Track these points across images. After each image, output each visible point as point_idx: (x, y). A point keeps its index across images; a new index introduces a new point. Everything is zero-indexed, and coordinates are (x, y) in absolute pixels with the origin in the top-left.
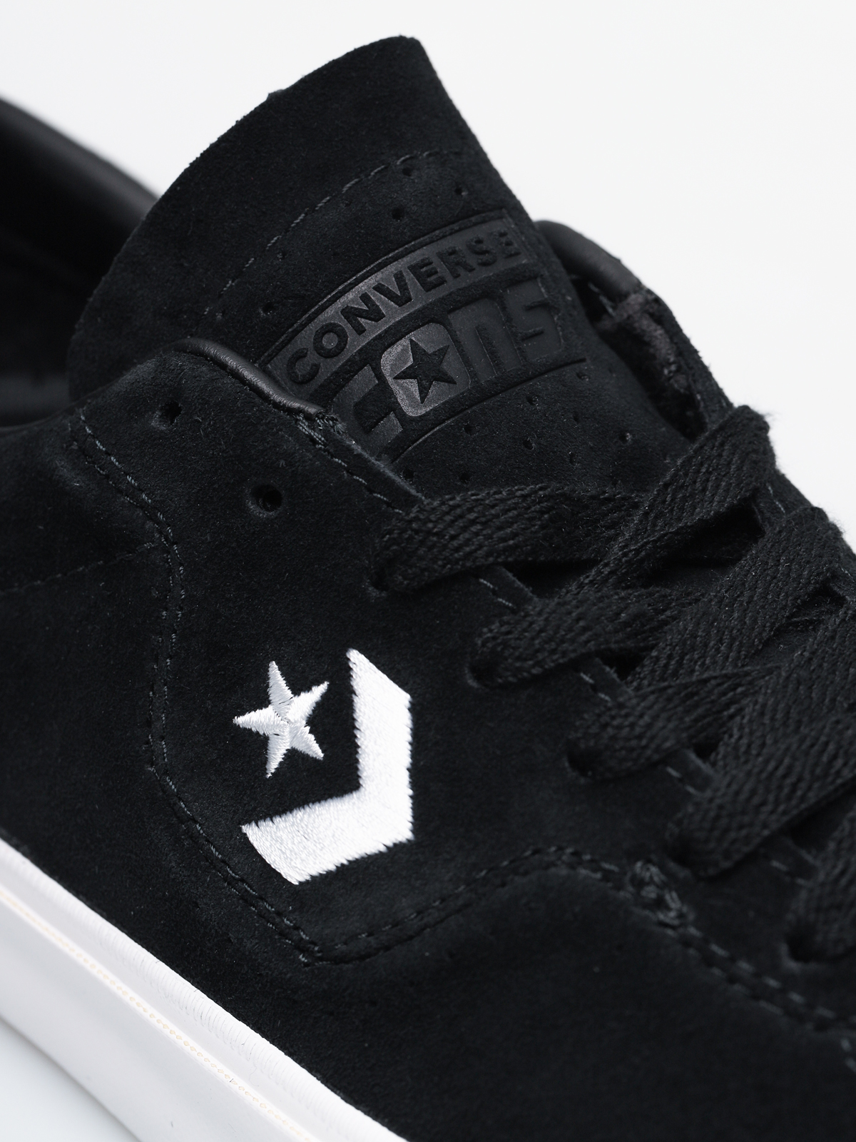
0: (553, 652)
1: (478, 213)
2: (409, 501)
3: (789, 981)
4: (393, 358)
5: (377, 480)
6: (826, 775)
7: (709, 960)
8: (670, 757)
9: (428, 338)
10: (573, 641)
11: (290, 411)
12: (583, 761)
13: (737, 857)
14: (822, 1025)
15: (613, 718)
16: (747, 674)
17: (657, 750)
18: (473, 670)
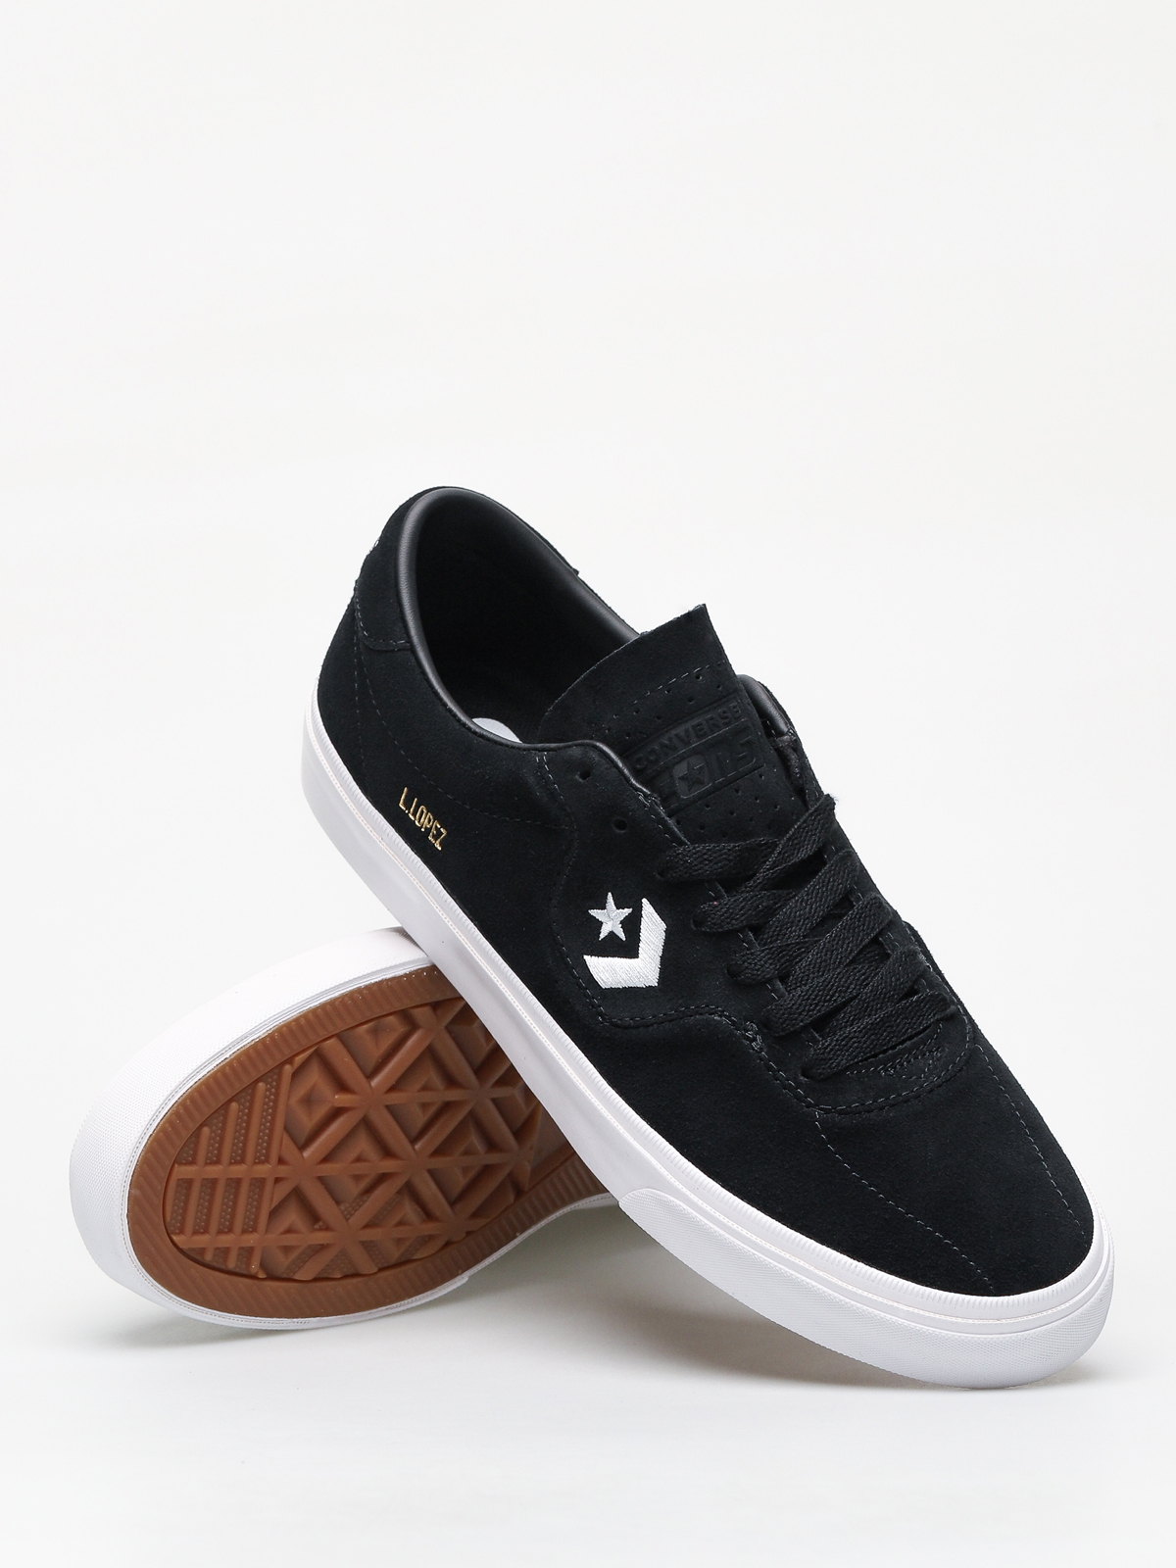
0: (729, 923)
1: (725, 697)
2: (682, 843)
3: (799, 1085)
4: (681, 770)
5: (668, 829)
6: (830, 1000)
7: (770, 1068)
8: (770, 981)
9: (697, 763)
10: (737, 920)
11: (637, 789)
12: (733, 974)
13: (787, 1031)
14: (809, 1105)
15: (748, 959)
16: (806, 942)
17: (763, 977)
18: (694, 921)
